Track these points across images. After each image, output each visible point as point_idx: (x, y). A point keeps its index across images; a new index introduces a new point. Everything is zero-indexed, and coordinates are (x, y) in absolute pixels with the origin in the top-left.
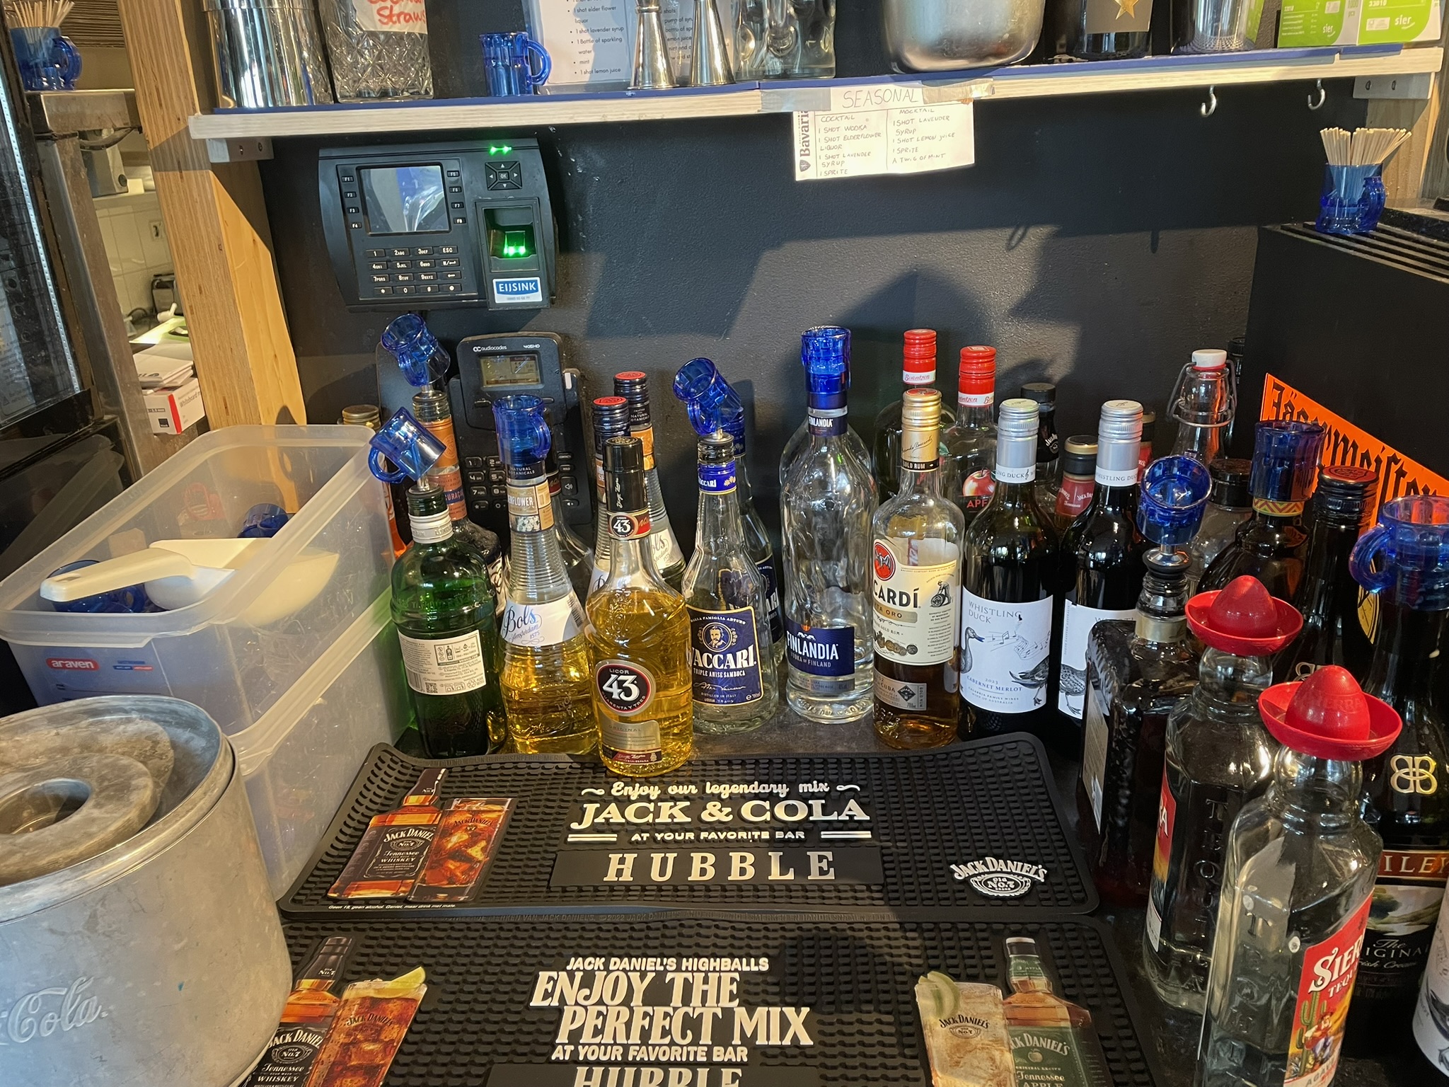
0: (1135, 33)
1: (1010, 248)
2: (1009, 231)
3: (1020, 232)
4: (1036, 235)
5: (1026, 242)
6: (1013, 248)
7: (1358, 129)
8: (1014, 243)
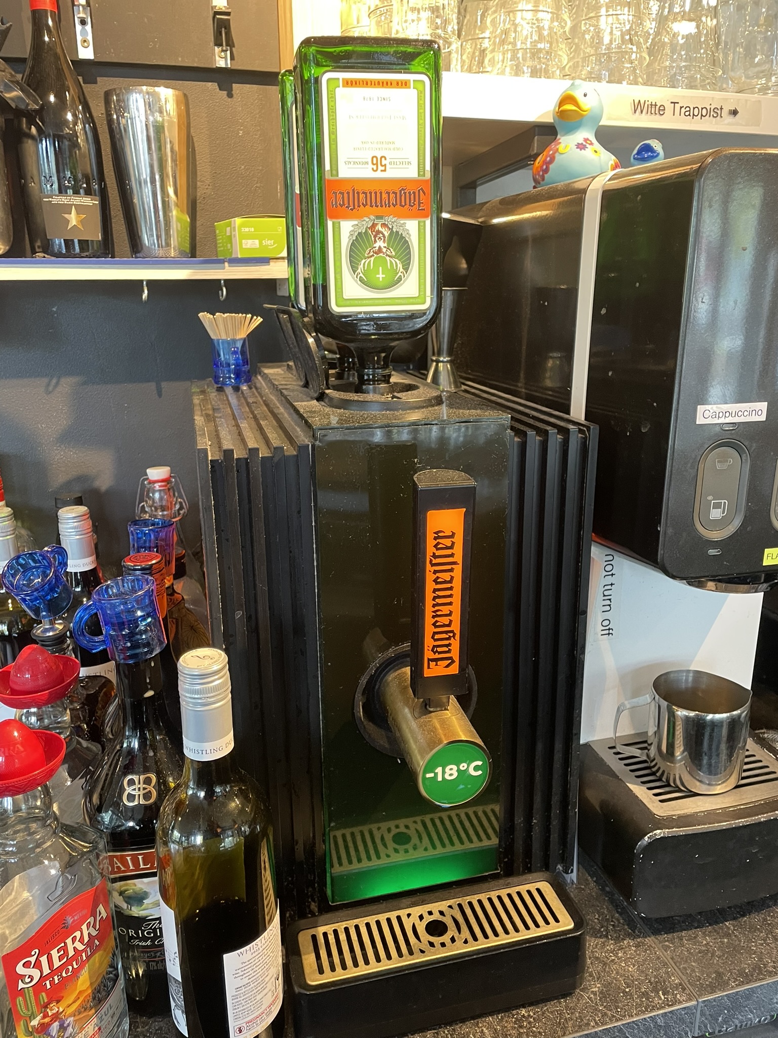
0: (92, 241)
1: (48, 393)
2: (45, 380)
3: (54, 381)
4: (67, 384)
5: (59, 389)
6: (50, 393)
7: (217, 314)
8: (51, 388)
